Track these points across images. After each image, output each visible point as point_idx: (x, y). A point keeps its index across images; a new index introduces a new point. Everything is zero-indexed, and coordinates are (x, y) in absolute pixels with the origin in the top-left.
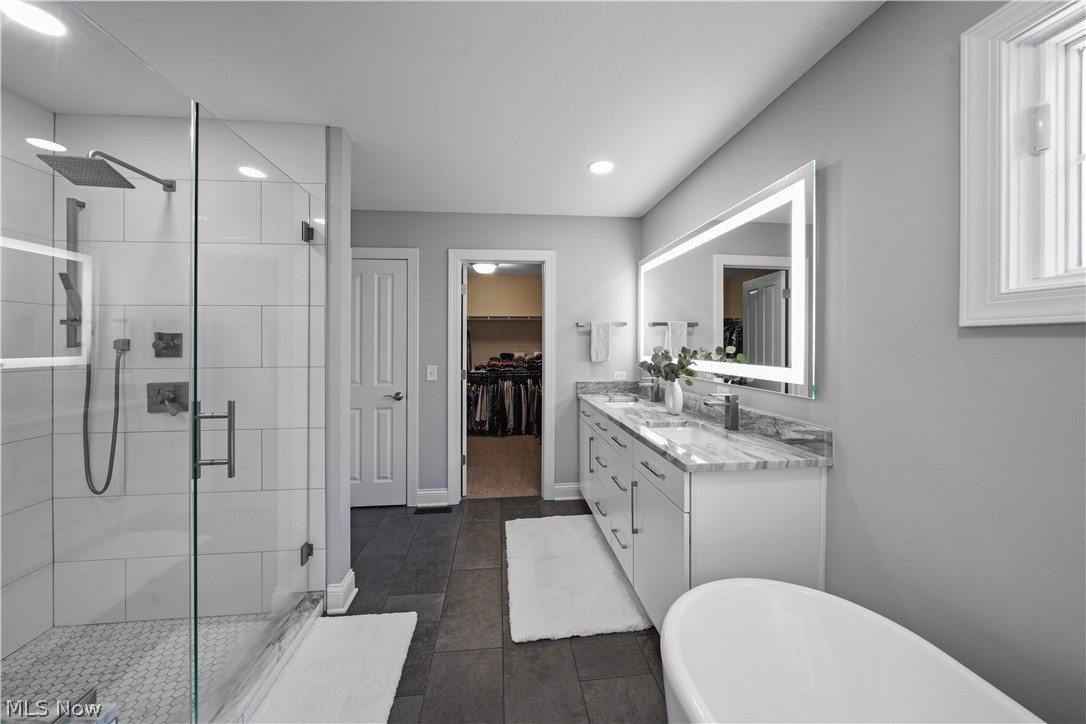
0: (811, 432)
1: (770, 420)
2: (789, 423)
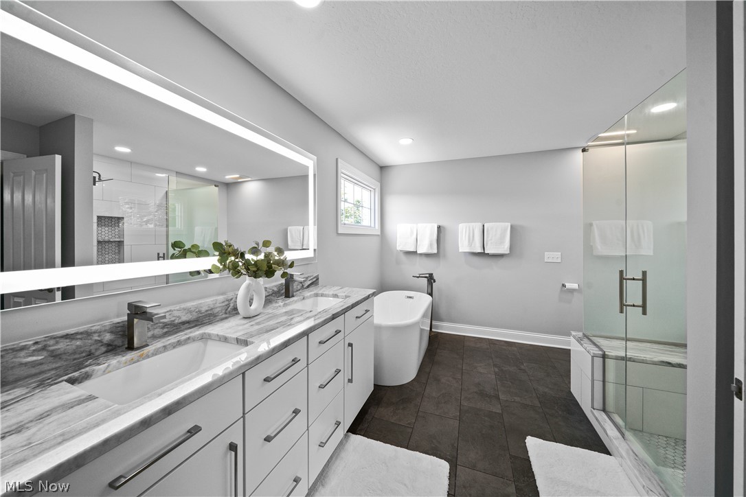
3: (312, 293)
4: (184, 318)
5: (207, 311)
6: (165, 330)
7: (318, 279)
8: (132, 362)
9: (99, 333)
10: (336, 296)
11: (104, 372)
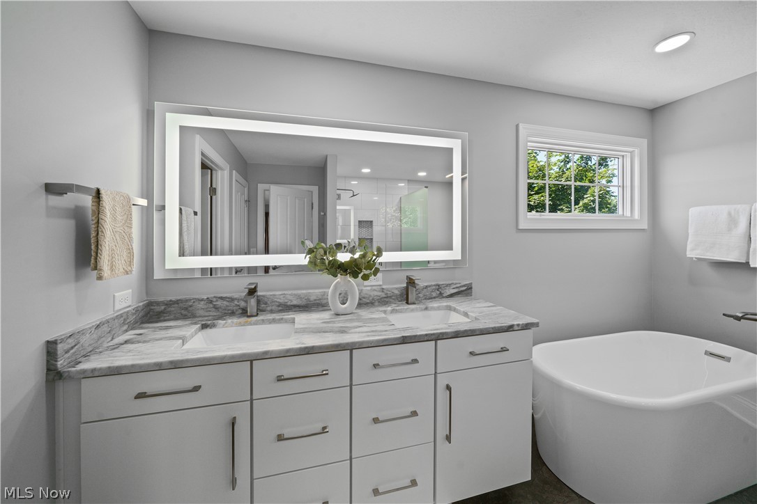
0: (464, 286)
1: (434, 287)
2: (447, 285)
3: (445, 304)
4: (295, 302)
5: (315, 300)
6: (280, 308)
7: (471, 288)
8: (240, 325)
9: (238, 300)
10: (466, 315)
11: (223, 327)
